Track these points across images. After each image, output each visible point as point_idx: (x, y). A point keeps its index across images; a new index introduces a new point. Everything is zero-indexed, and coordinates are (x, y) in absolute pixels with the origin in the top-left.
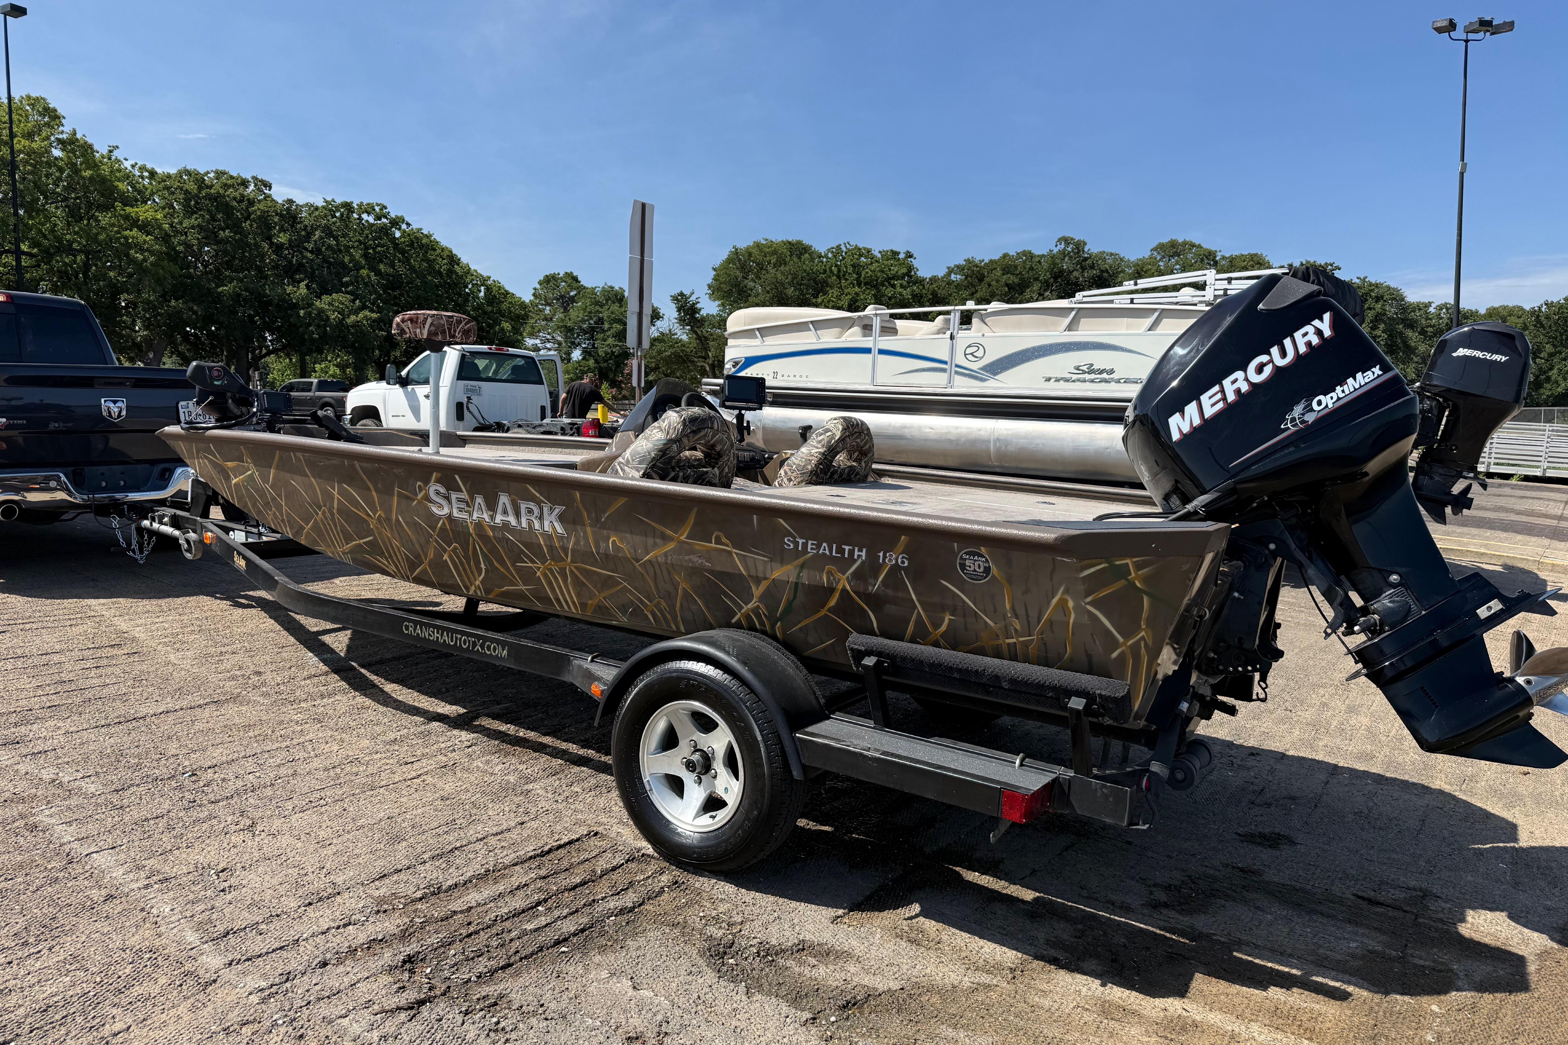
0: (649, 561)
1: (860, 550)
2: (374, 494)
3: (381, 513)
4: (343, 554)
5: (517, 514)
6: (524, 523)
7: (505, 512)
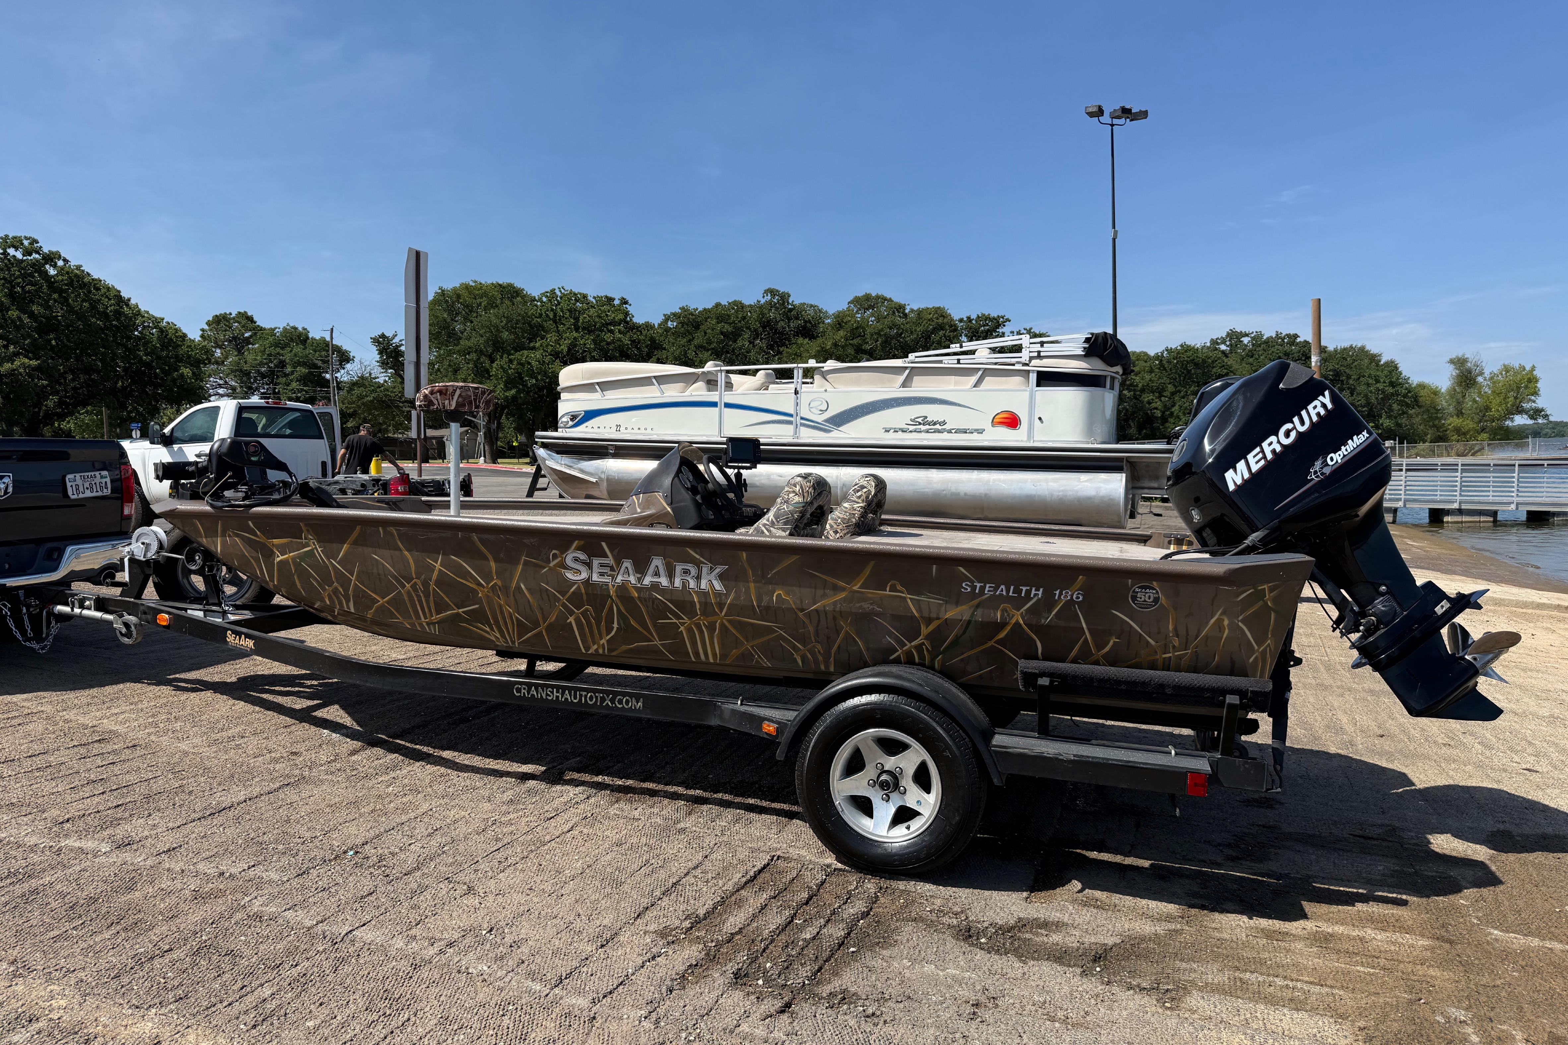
0: (816, 610)
1: (1037, 590)
2: (492, 564)
3: (497, 581)
4: (428, 624)
5: (671, 575)
6: (678, 583)
7: (657, 574)
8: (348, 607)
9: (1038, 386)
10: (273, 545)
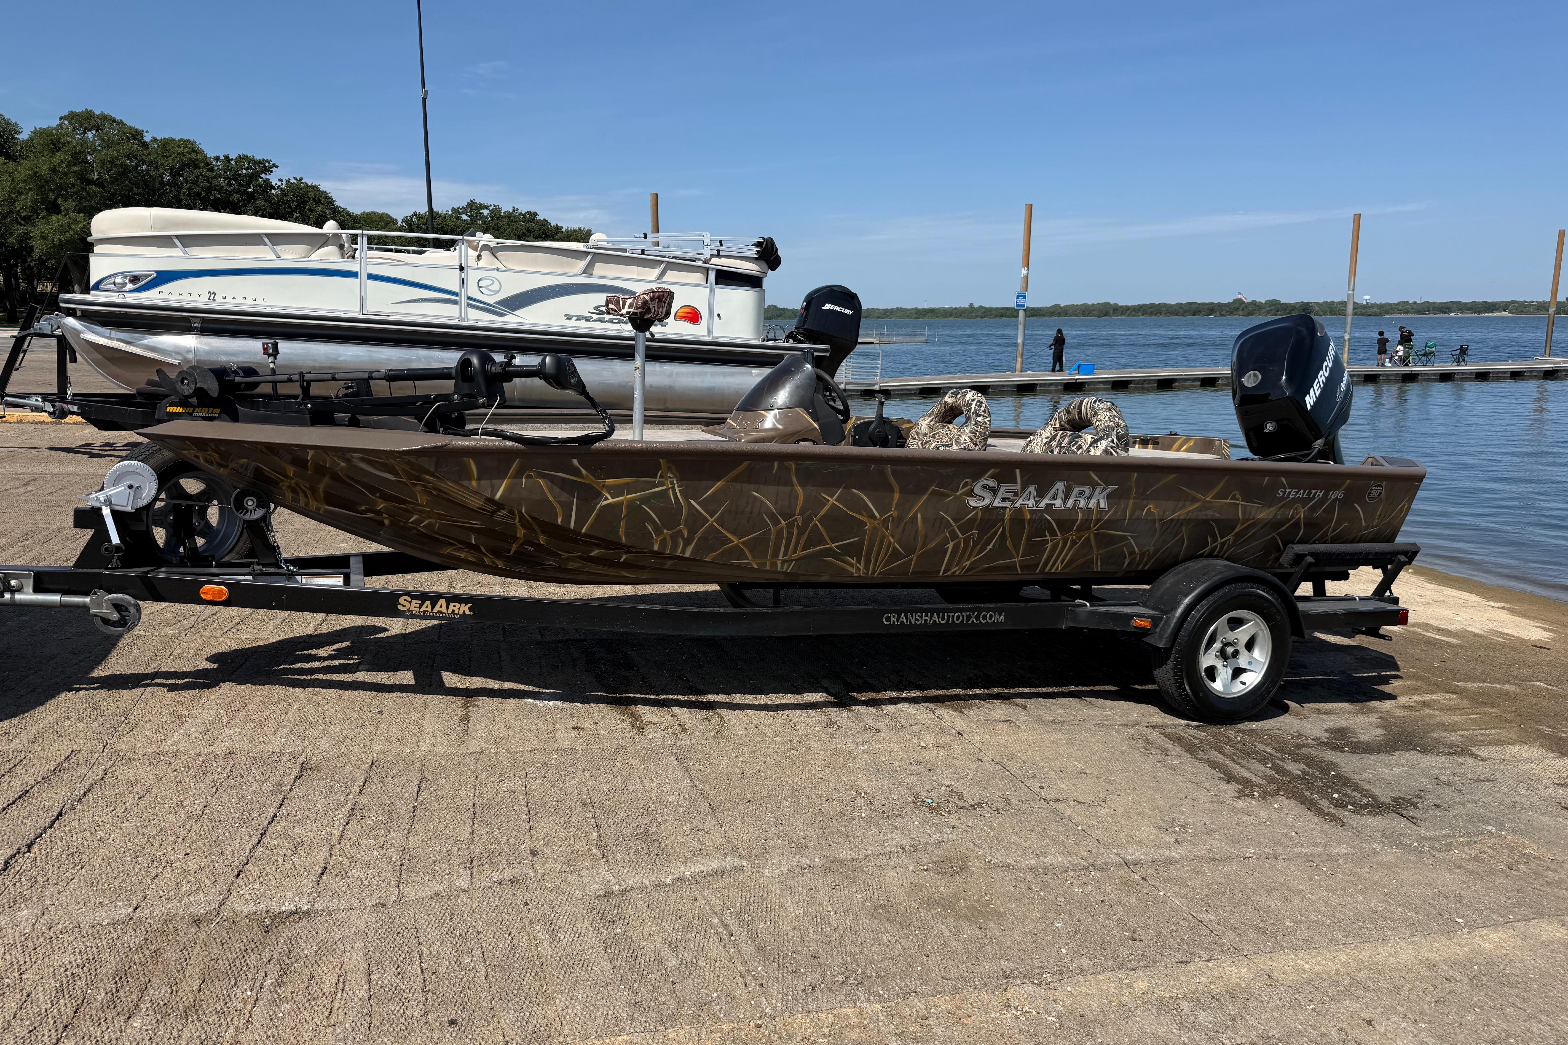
0: (1172, 519)
1: (1321, 492)
2: (896, 496)
3: (893, 512)
4: (783, 562)
5: (1066, 497)
6: (1070, 504)
7: (1055, 497)
8: (683, 551)
9: (717, 283)
10: (604, 486)
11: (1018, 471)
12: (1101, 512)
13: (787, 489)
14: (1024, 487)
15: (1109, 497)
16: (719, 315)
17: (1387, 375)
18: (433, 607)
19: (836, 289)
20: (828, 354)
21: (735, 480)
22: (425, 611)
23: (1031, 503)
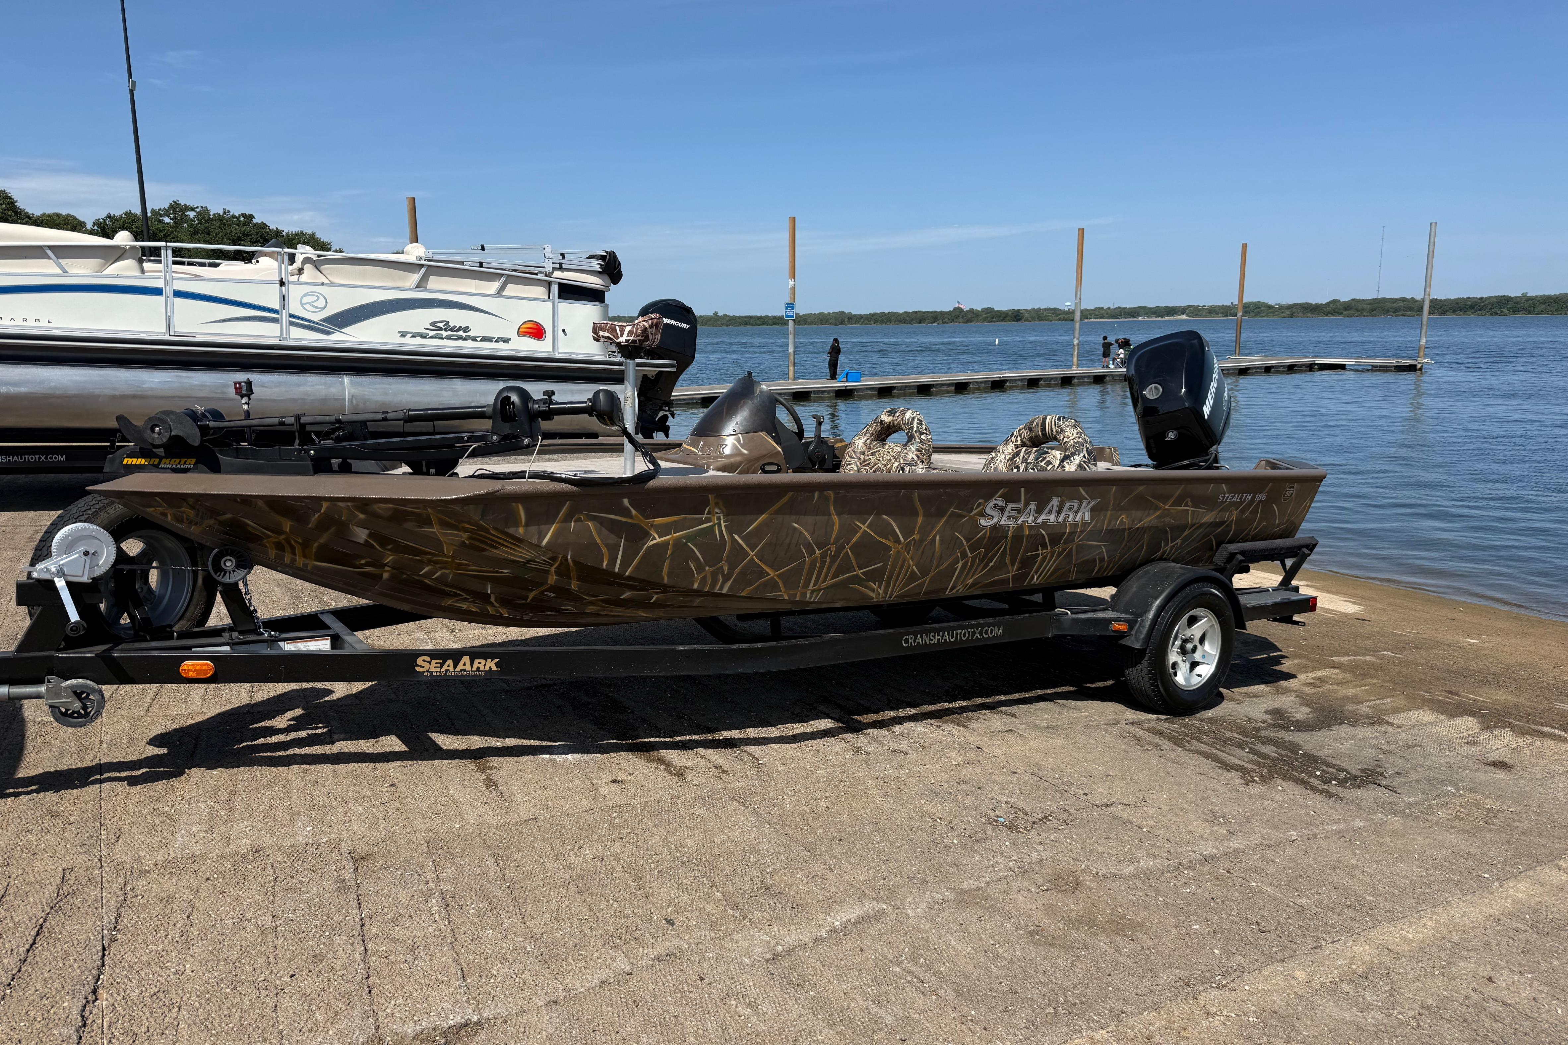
0: (1138, 527)
1: (1250, 495)
2: (920, 519)
3: (916, 536)
4: (813, 591)
6: (1061, 518)
7: (1050, 513)
8: (721, 588)
9: (560, 298)
10: (652, 525)
11: (1023, 489)
12: (1085, 524)
13: (825, 518)
14: (1026, 505)
15: (1093, 510)
16: (564, 331)
17: (1113, 376)
18: (455, 666)
19: (671, 303)
20: (674, 370)
21: (777, 512)
22: (446, 671)
23: (1030, 520)
